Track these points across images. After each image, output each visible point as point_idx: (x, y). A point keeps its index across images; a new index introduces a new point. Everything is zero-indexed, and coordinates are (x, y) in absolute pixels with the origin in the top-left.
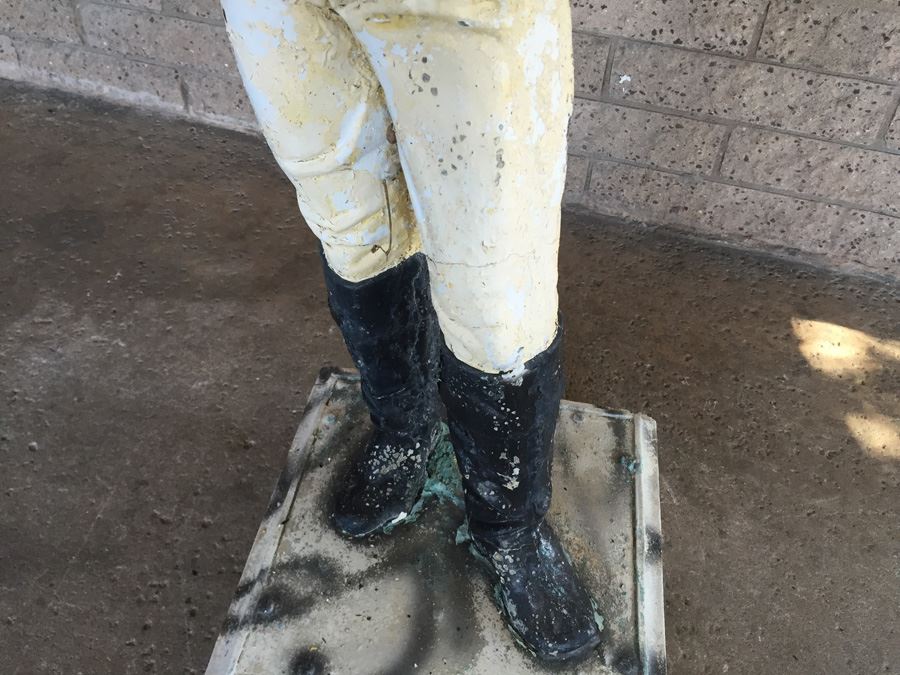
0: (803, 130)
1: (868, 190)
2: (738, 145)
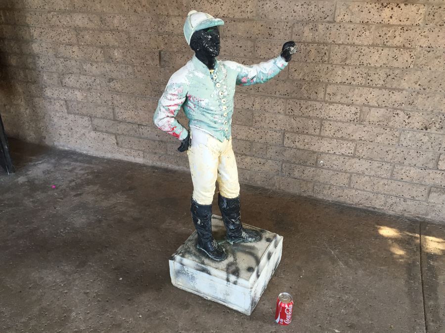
1: (392, 190)
2: (354, 179)
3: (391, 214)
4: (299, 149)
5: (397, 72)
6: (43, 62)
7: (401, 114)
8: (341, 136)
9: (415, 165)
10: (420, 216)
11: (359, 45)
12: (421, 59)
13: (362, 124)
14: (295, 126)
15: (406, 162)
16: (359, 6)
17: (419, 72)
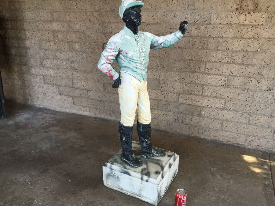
0: (235, 121)
1: (250, 132)
2: (225, 124)
3: (249, 148)
4: (189, 105)
5: (250, 54)
6: (32, 52)
7: (254, 80)
8: (216, 95)
9: (264, 114)
10: (269, 149)
11: (226, 38)
12: (265, 46)
13: (229, 88)
14: (186, 89)
15: (258, 112)
16: (225, 14)
17: (264, 54)
